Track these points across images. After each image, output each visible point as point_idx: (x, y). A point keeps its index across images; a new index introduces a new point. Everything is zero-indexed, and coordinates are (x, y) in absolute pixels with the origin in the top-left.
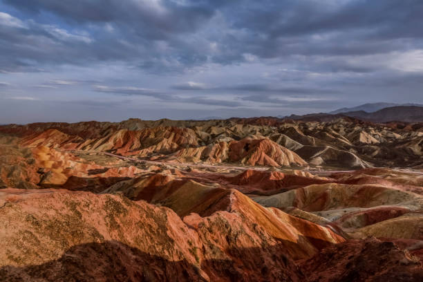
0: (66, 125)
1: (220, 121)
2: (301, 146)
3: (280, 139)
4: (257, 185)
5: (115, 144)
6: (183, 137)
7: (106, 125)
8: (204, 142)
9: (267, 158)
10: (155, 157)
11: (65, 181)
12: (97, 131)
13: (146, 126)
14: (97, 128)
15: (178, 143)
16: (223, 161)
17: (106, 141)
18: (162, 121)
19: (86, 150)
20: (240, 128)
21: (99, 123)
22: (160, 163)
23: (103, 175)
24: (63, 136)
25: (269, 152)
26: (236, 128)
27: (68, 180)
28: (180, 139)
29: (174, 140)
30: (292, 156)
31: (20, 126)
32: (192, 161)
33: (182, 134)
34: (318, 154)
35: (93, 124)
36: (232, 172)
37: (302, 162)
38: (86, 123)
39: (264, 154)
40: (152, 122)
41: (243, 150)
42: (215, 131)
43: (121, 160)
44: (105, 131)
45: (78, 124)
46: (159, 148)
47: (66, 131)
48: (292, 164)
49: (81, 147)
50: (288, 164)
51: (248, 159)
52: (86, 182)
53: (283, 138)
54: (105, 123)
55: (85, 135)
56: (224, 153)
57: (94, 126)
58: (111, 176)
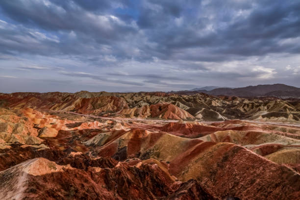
0: (39, 94)
1: (136, 93)
2: (188, 108)
3: (176, 104)
4: (179, 131)
5: (76, 107)
6: (119, 102)
7: (66, 94)
8: (131, 105)
9: (174, 115)
10: (106, 115)
11: (56, 134)
12: (60, 98)
13: (92, 95)
14: (60, 96)
15: (117, 106)
16: (148, 117)
17: (70, 104)
18: (102, 93)
19: (57, 110)
20: (149, 97)
21: (61, 93)
22: (111, 119)
23: (79, 128)
24: (39, 101)
25: (174, 111)
26: (146, 98)
27: (59, 133)
28: (118, 103)
29: (114, 104)
30: (187, 113)
31: (6, 94)
32: (130, 117)
33: (118, 100)
34: (199, 112)
35: (57, 93)
36: (157, 123)
37: (192, 117)
38: (52, 93)
39: (171, 113)
40: (95, 93)
41: (158, 110)
42: (135, 99)
43: (83, 117)
44: (65, 98)
45: (47, 94)
46: (105, 109)
47: (39, 98)
48: (187, 118)
49: (52, 108)
50: (185, 118)
51: (163, 115)
52: (70, 134)
53: (178, 103)
54: (65, 93)
55: (52, 100)
56: (148, 112)
57: (58, 95)
58: (84, 128)
